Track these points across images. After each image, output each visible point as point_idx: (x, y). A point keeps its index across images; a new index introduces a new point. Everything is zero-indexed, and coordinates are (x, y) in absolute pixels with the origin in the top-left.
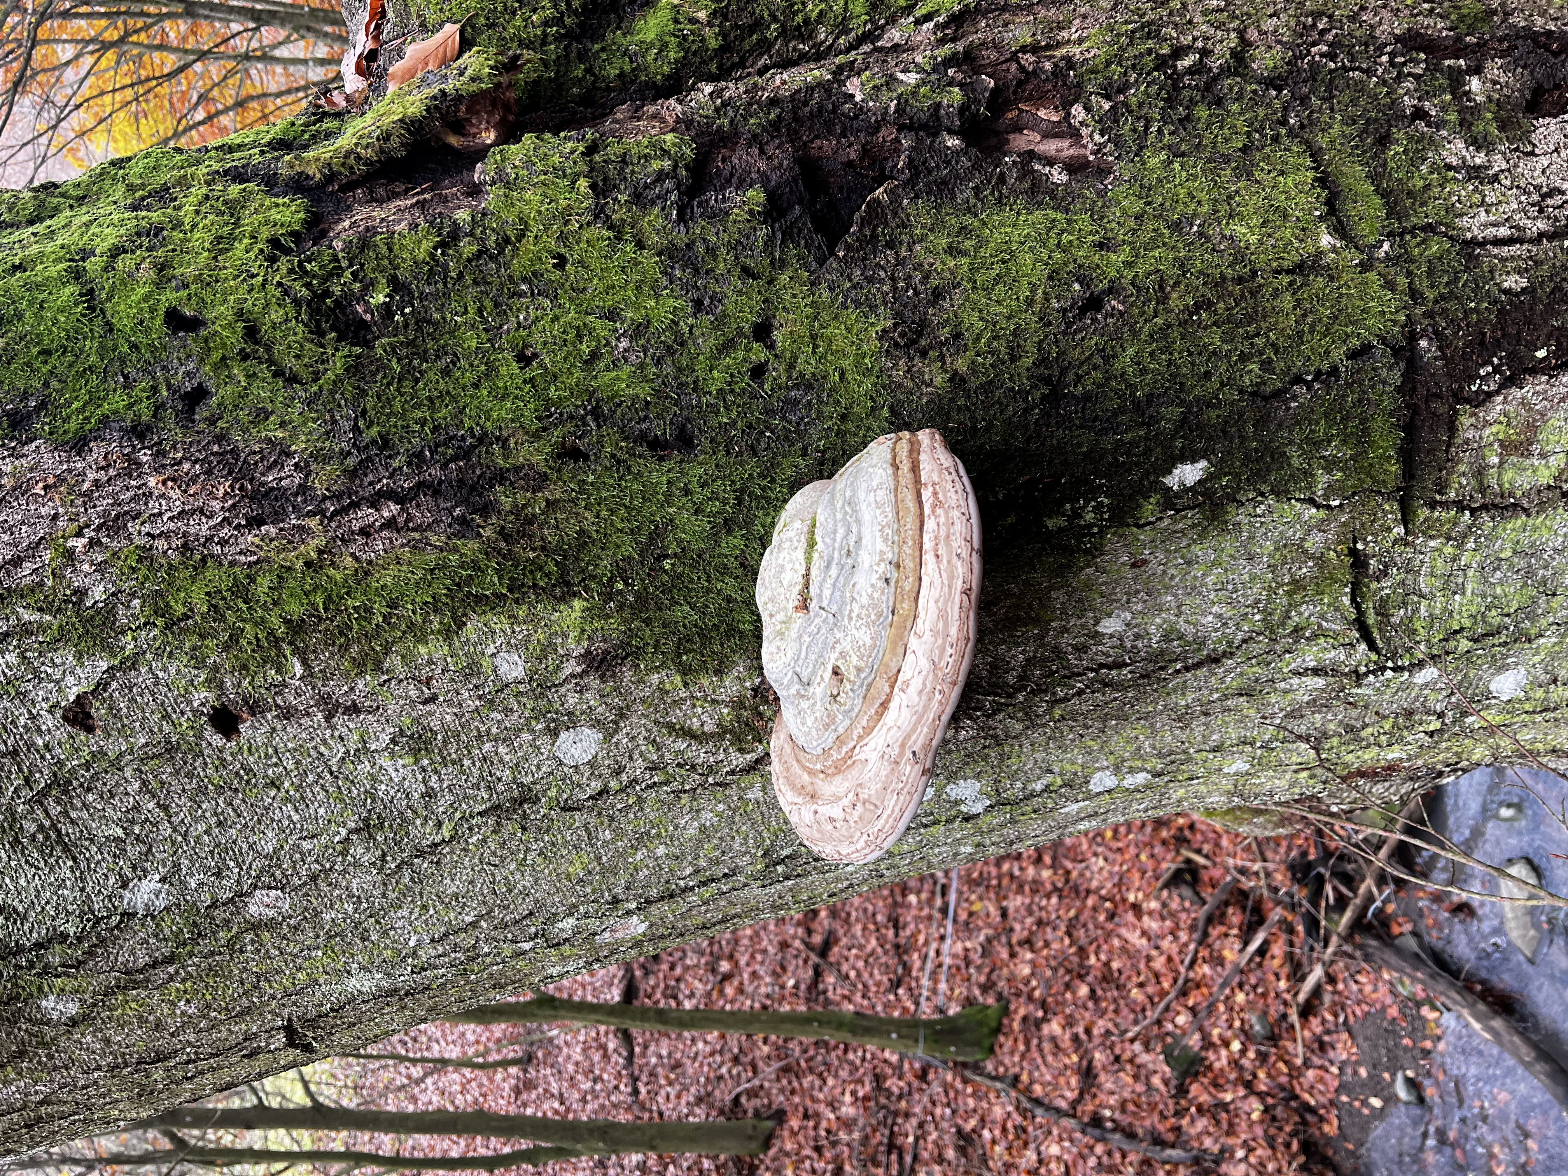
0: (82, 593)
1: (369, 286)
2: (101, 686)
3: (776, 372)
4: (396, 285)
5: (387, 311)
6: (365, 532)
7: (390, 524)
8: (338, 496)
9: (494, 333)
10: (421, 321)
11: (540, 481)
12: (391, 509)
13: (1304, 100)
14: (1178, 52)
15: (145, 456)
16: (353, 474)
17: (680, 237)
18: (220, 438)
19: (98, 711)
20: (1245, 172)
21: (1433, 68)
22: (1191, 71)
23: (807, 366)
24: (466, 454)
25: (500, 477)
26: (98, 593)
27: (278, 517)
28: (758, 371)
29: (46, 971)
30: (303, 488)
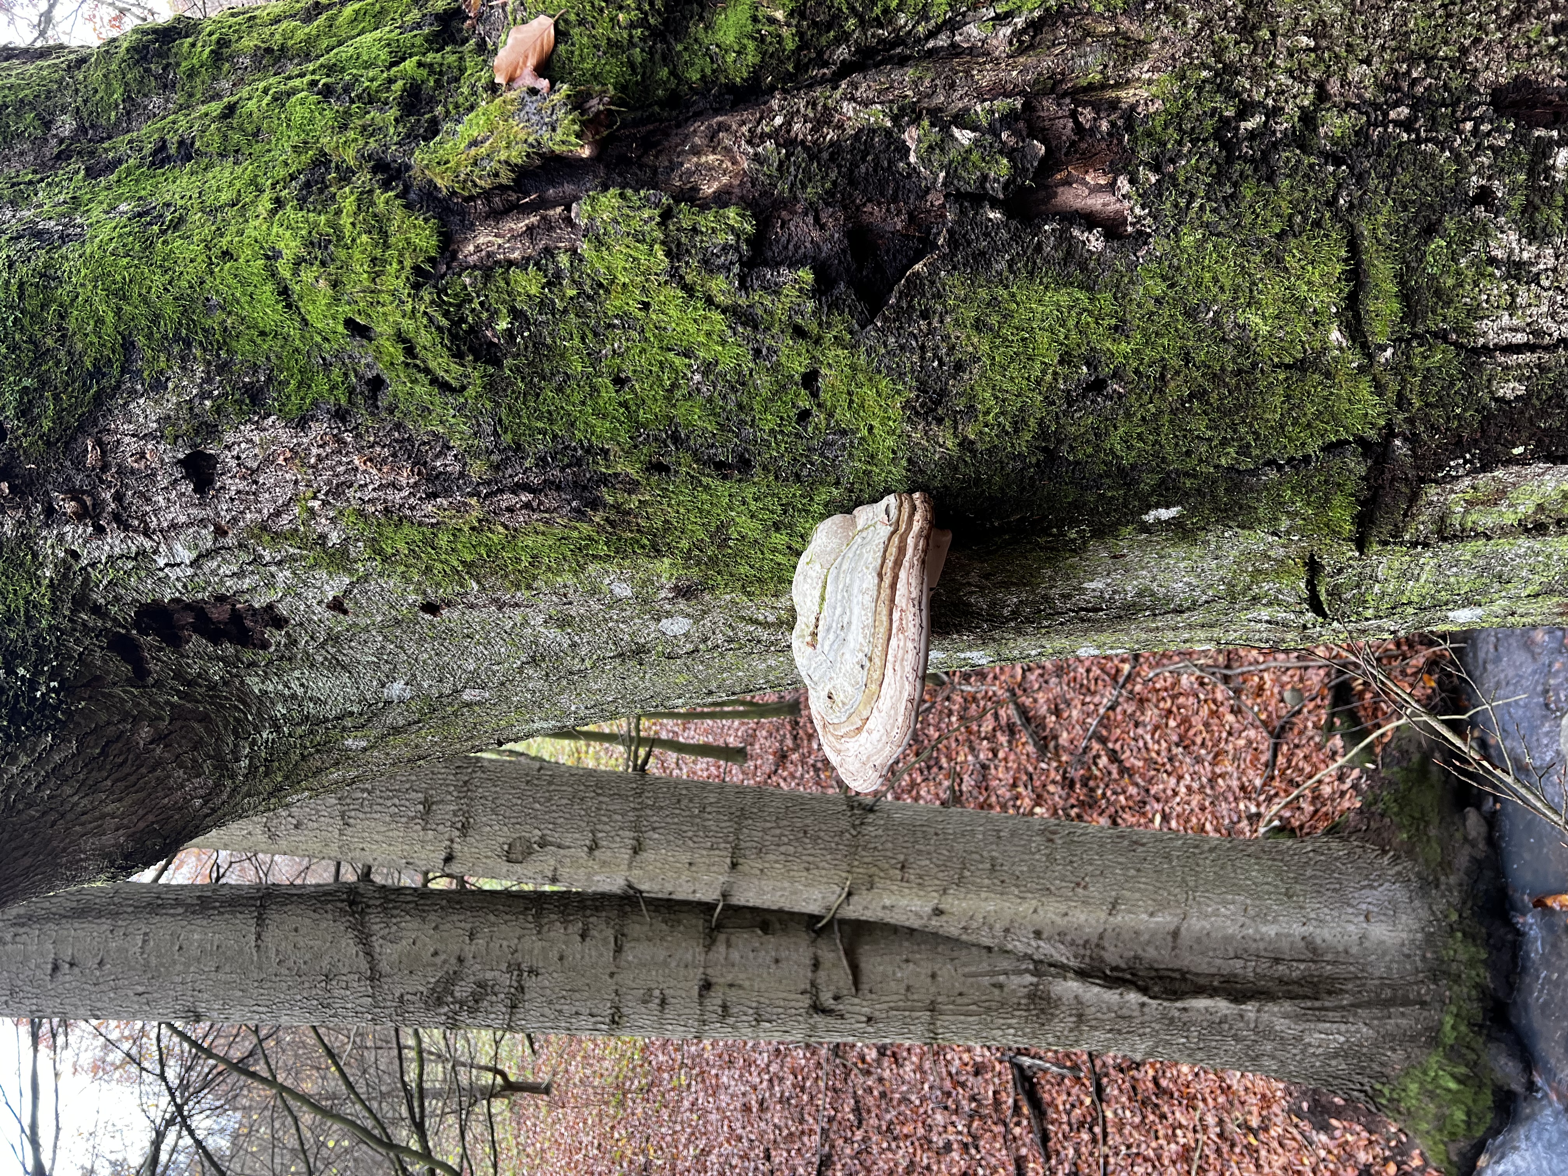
0: (323, 537)
1: (494, 314)
2: (347, 592)
3: (819, 418)
4: (516, 314)
5: (510, 334)
6: (510, 510)
7: (527, 506)
8: (488, 483)
9: (594, 358)
10: (537, 344)
11: (632, 487)
12: (525, 497)
13: (1361, 178)
14: (1245, 110)
15: (348, 437)
16: (497, 468)
17: (743, 301)
18: (398, 426)
19: (348, 604)
20: (1275, 260)
21: (1520, 138)
22: (1252, 135)
23: (844, 416)
24: (579, 462)
25: (604, 480)
26: (334, 538)
27: (447, 492)
28: (804, 416)
29: (344, 729)
30: (462, 475)
